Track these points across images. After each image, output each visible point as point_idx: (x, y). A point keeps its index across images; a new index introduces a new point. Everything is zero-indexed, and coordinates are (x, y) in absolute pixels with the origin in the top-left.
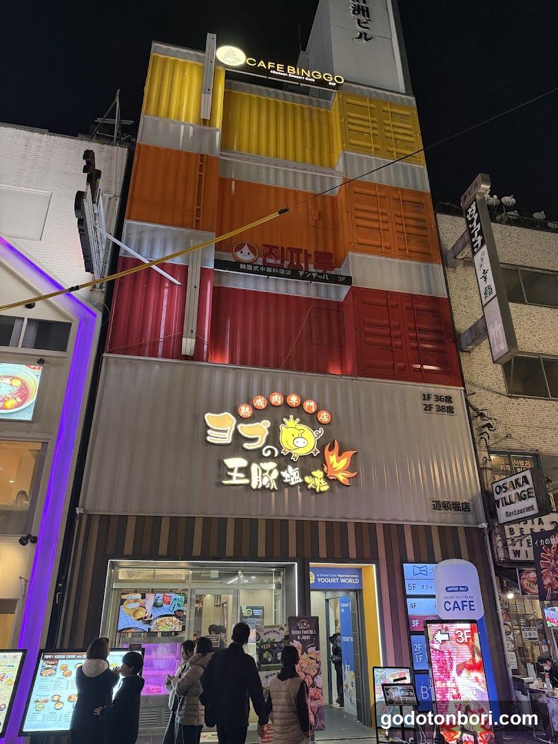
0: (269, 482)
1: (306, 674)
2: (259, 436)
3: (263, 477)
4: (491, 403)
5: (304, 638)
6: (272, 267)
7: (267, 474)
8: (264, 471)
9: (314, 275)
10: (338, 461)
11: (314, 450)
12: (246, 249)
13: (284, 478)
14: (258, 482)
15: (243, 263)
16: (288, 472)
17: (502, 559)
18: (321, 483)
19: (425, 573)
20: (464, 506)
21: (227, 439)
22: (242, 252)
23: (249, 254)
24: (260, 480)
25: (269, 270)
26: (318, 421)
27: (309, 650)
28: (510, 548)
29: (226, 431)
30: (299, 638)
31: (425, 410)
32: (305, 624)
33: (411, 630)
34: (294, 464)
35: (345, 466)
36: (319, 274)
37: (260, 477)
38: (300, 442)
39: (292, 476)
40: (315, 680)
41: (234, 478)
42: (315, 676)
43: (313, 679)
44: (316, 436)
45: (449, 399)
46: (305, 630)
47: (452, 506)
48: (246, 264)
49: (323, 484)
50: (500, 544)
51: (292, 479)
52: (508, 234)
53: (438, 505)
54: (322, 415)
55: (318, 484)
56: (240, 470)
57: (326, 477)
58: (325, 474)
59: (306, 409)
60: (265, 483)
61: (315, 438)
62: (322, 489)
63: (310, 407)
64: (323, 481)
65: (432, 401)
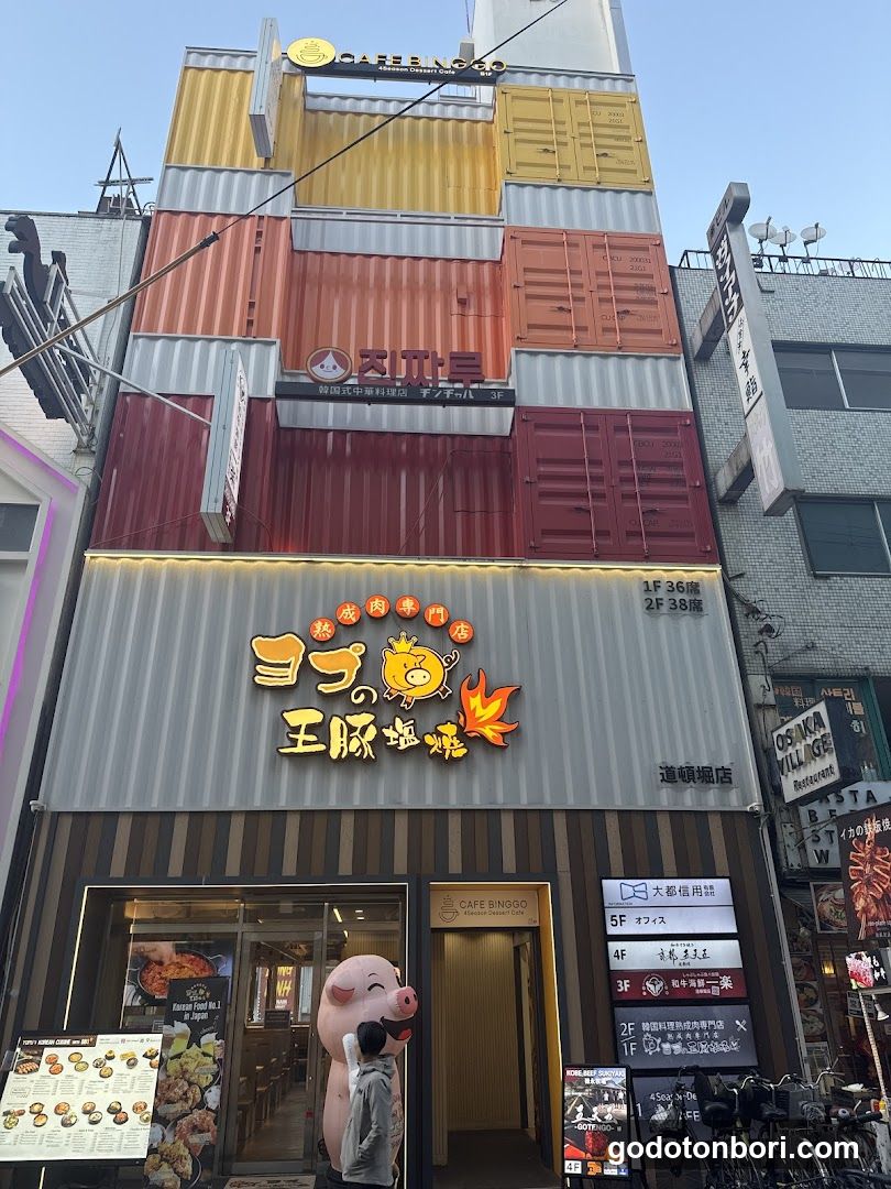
0: (361, 746)
1: (190, 1084)
2: (345, 671)
3: (349, 739)
4: (777, 590)
5: (197, 1017)
6: (375, 387)
7: (357, 733)
8: (352, 729)
9: (448, 393)
10: (485, 706)
11: (441, 689)
12: (330, 361)
13: (388, 739)
14: (342, 748)
15: (324, 384)
16: (394, 729)
17: (796, 867)
18: (452, 745)
19: (644, 895)
20: (721, 774)
21: (289, 679)
22: (322, 366)
23: (335, 367)
24: (345, 745)
25: (369, 392)
26: (452, 640)
27: (204, 1040)
28: (810, 847)
29: (288, 666)
30: (186, 1016)
31: (648, 608)
32: (201, 992)
33: (616, 998)
34: (405, 715)
35: (496, 714)
36: (457, 390)
37: (345, 739)
38: (418, 677)
39: (402, 735)
40: (206, 1094)
41: (300, 743)
42: (207, 1088)
43: (203, 1094)
44: (446, 665)
45: (694, 587)
46: (200, 1002)
47: (697, 775)
48: (329, 384)
49: (456, 746)
50: (790, 841)
51: (402, 740)
52: (810, 290)
53: (670, 775)
54: (458, 628)
55: (447, 746)
56: (310, 729)
57: (461, 735)
58: (461, 729)
59: (429, 620)
60: (353, 749)
61: (444, 668)
62: (455, 754)
63: (436, 616)
64: (456, 741)
65: (661, 593)
